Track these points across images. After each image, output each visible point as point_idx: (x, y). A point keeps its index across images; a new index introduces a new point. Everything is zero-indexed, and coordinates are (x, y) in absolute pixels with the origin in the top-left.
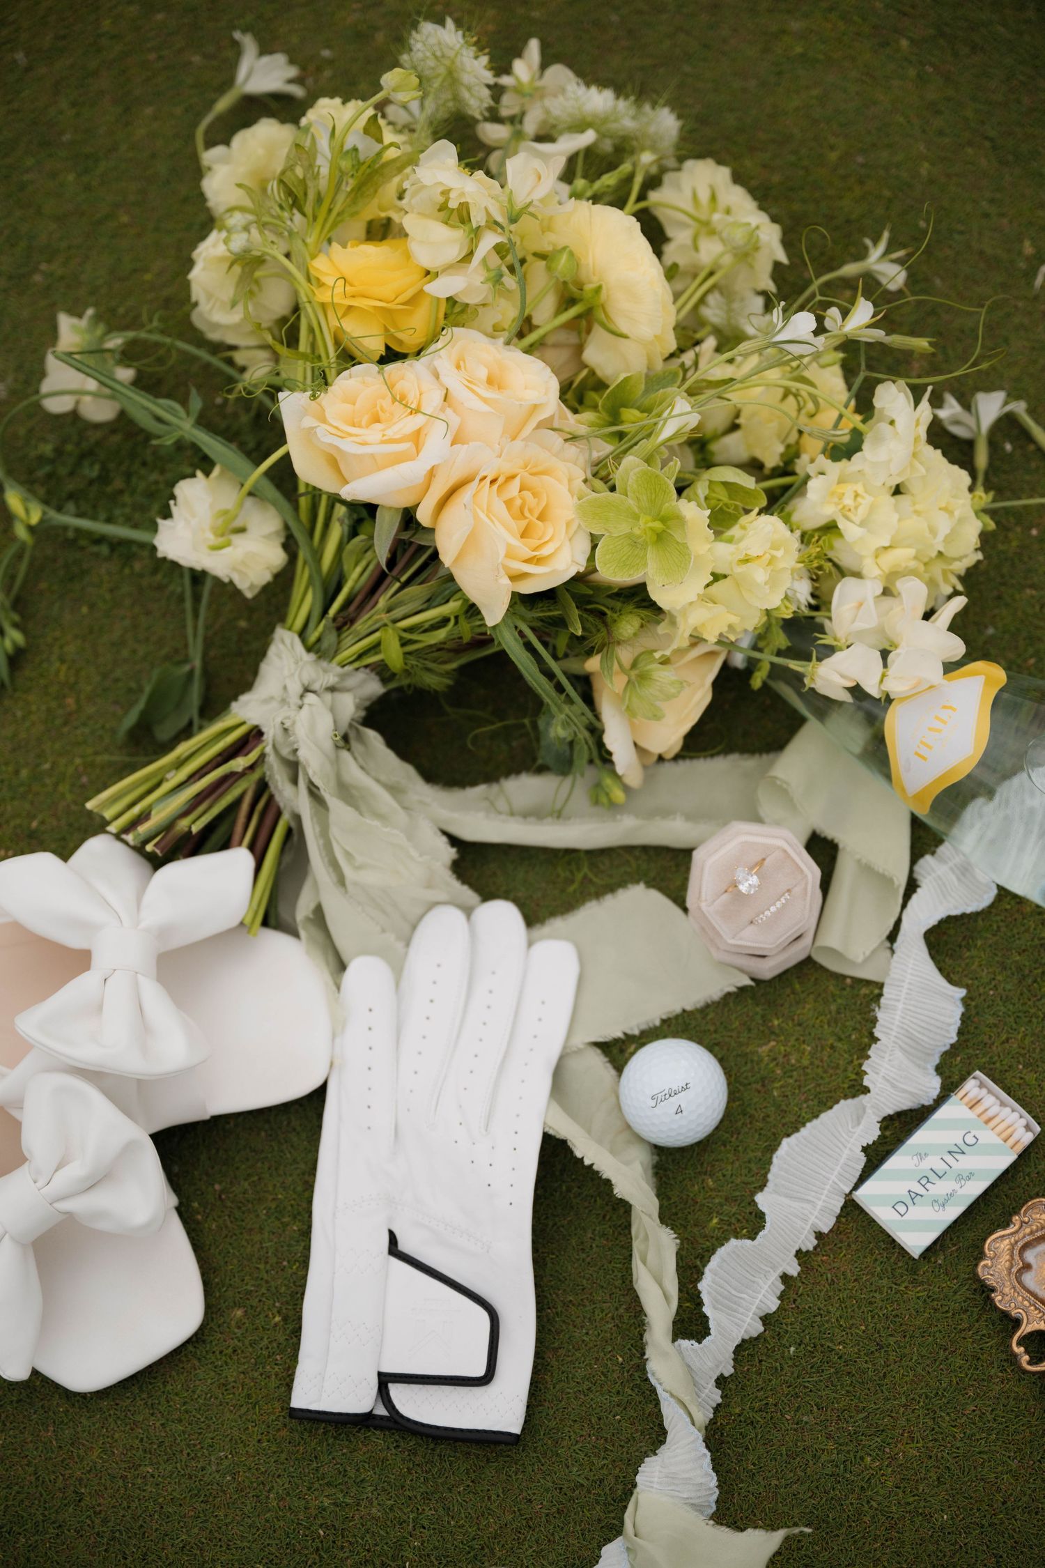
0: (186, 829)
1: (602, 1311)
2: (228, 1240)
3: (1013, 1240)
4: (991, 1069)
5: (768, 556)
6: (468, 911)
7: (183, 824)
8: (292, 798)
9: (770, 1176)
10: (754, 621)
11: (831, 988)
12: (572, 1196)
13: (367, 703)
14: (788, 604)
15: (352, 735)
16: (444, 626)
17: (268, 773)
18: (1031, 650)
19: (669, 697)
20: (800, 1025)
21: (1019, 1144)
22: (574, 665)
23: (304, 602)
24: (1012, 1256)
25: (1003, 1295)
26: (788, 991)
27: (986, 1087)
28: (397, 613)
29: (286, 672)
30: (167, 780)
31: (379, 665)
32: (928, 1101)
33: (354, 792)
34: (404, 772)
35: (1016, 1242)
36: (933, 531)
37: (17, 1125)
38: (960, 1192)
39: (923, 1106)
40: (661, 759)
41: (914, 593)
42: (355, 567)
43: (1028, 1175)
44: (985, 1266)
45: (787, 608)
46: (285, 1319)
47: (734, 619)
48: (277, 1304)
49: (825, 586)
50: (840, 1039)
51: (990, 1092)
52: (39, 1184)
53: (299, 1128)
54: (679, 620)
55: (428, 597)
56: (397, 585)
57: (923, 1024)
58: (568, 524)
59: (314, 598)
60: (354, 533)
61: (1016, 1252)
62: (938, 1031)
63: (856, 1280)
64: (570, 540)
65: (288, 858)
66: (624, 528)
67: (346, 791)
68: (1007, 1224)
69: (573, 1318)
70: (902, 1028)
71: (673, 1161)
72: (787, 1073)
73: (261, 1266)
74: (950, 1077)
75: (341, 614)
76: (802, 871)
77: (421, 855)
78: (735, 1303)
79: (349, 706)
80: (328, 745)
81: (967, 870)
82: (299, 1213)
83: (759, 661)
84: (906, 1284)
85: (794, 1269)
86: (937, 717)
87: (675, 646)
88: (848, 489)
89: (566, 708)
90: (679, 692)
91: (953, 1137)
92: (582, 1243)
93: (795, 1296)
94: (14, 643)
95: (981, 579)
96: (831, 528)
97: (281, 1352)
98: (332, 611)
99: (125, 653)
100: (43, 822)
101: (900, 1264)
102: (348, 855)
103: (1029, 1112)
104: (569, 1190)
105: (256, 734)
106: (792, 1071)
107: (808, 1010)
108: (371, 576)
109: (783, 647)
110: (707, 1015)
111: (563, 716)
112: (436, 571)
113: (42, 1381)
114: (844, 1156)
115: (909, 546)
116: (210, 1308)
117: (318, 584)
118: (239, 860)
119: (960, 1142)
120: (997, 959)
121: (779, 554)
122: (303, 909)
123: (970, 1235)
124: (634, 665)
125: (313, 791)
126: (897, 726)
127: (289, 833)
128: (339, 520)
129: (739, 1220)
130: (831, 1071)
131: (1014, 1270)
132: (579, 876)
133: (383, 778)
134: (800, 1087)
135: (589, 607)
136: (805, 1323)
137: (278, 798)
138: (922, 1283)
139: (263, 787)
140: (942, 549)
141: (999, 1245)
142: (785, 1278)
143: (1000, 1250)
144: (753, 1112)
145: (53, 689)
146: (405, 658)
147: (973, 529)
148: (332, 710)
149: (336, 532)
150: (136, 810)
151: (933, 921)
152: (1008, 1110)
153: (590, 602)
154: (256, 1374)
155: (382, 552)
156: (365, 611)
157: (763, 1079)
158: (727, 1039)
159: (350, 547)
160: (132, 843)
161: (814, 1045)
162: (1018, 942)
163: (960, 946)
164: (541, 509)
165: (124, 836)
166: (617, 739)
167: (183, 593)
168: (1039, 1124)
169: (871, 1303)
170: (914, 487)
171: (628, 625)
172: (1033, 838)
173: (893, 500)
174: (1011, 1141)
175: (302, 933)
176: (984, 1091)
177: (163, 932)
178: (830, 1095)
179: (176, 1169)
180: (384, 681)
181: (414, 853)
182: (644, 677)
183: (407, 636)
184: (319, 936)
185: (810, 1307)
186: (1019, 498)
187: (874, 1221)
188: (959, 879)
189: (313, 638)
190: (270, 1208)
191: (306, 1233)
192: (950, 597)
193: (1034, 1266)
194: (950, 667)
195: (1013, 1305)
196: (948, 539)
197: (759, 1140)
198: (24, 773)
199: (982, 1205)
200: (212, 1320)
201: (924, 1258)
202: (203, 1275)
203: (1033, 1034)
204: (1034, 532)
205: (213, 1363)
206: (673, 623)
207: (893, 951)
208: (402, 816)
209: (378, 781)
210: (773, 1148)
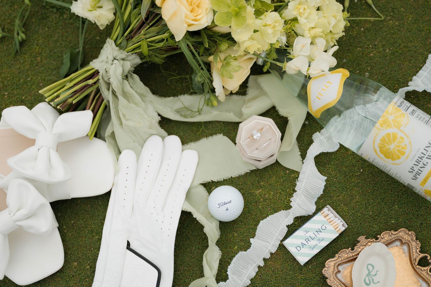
0: (71, 102)
1: (196, 274)
2: (74, 239)
3: (335, 262)
4: (332, 205)
5: (273, 25)
6: (163, 138)
7: (70, 100)
8: (107, 95)
9: (256, 233)
10: (267, 47)
11: (282, 173)
12: (189, 235)
13: (135, 66)
14: (278, 43)
15: (129, 76)
16: (163, 42)
17: (100, 86)
18: (358, 68)
19: (236, 71)
20: (270, 185)
21: (340, 230)
22: (205, 59)
23: (117, 31)
24: (334, 267)
25: (330, 280)
26: (267, 173)
27: (330, 211)
28: (147, 36)
29: (108, 52)
30: (67, 86)
31: (140, 53)
32: (311, 214)
33: (128, 95)
34: (145, 90)
35: (336, 263)
36: (329, 24)
37: (5, 195)
38: (319, 245)
39: (309, 215)
40: (231, 93)
41: (321, 43)
42: (135, 20)
43: (342, 241)
44: (325, 270)
45: (278, 44)
46: (91, 267)
47: (260, 46)
48: (88, 262)
49: (291, 40)
50: (283, 191)
51: (331, 212)
52: (11, 215)
53: (101, 205)
54: (241, 45)
55: (158, 31)
56: (148, 26)
57: (311, 187)
58: (206, 9)
59: (120, 29)
60: (135, 7)
61: (336, 266)
62: (317, 190)
63: (281, 271)
64: (207, 15)
65: (105, 115)
66: (226, 10)
67: (125, 94)
68: (333, 257)
69: (186, 275)
70: (305, 188)
71: (224, 226)
72: (265, 200)
73: (84, 249)
74: (319, 206)
75: (129, 35)
76: (275, 133)
77: (148, 118)
78: (241, 274)
79: (128, 66)
80: (120, 78)
81: (330, 138)
82: (98, 233)
83: (267, 62)
84: (298, 274)
85: (262, 264)
86: (325, 86)
87: (239, 54)
88: (302, 7)
89: (201, 71)
90: (239, 70)
91: (318, 226)
92: (191, 251)
93: (261, 275)
94: (22, 38)
95: (343, 43)
96: (295, 20)
97: (88, 278)
98: (126, 34)
99: (58, 44)
100: (26, 97)
101: (297, 267)
102: (124, 115)
103: (344, 220)
104: (189, 233)
105: (97, 73)
106: (266, 200)
107: (273, 180)
108: (140, 22)
109: (275, 58)
110: (239, 179)
111: (200, 74)
112: (161, 23)
113: (9, 280)
114: (281, 228)
115: (320, 28)
116: (66, 261)
117: (122, 24)
118: (88, 114)
119: (320, 228)
120: (338, 169)
121: (277, 24)
122: (108, 132)
123: (321, 259)
124: (225, 59)
125: (114, 93)
126: (312, 87)
127: (106, 107)
128: (130, 3)
129: (244, 248)
130: (279, 201)
131: (335, 272)
132: (201, 130)
133: (138, 91)
134: (268, 205)
135: (211, 39)
136: (263, 284)
137: (102, 94)
138: (303, 274)
139: (98, 91)
140: (332, 30)
141: (330, 264)
142: (259, 267)
143: (331, 265)
144: (252, 212)
145: (33, 54)
146: (148, 51)
147: (342, 24)
148: (123, 66)
149: (129, 8)
150: (55, 94)
151: (318, 153)
152: (337, 219)
153: (212, 37)
154: (79, 285)
155: (143, 15)
156: (136, 35)
157: (256, 202)
158: (246, 188)
159: (133, 12)
160: (53, 105)
161: (274, 192)
162: (345, 164)
163: (326, 164)
164: (198, 4)
165: (50, 103)
166: (217, 84)
167: (79, 26)
168: (347, 224)
169: (286, 279)
170: (324, 8)
171: (224, 46)
172: (353, 131)
173: (317, 12)
174: (337, 229)
175: (107, 140)
176: (330, 212)
177: (60, 135)
178: (278, 209)
179: (59, 215)
180: (141, 59)
181: (145, 116)
182: (228, 64)
183: (151, 44)
184: (113, 142)
185: (265, 279)
186: (358, 17)
187: (289, 252)
188: (327, 141)
189: (119, 42)
190: (89, 230)
191: (100, 239)
192: (333, 46)
193: (341, 272)
194: (331, 69)
195: (333, 284)
196: (334, 27)
197: (253, 222)
198: (22, 81)
199: (326, 250)
200: (67, 265)
201: (305, 266)
202: (65, 250)
203: (348, 195)
204: (362, 29)
205: (65, 279)
206: (239, 46)
207: (303, 163)
208: (143, 104)
209: (136, 92)
210: (257, 225)
